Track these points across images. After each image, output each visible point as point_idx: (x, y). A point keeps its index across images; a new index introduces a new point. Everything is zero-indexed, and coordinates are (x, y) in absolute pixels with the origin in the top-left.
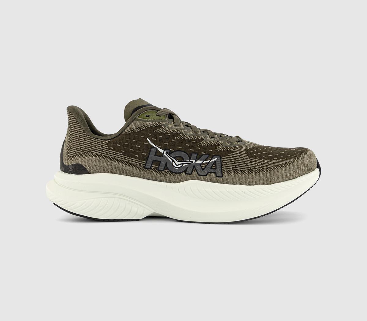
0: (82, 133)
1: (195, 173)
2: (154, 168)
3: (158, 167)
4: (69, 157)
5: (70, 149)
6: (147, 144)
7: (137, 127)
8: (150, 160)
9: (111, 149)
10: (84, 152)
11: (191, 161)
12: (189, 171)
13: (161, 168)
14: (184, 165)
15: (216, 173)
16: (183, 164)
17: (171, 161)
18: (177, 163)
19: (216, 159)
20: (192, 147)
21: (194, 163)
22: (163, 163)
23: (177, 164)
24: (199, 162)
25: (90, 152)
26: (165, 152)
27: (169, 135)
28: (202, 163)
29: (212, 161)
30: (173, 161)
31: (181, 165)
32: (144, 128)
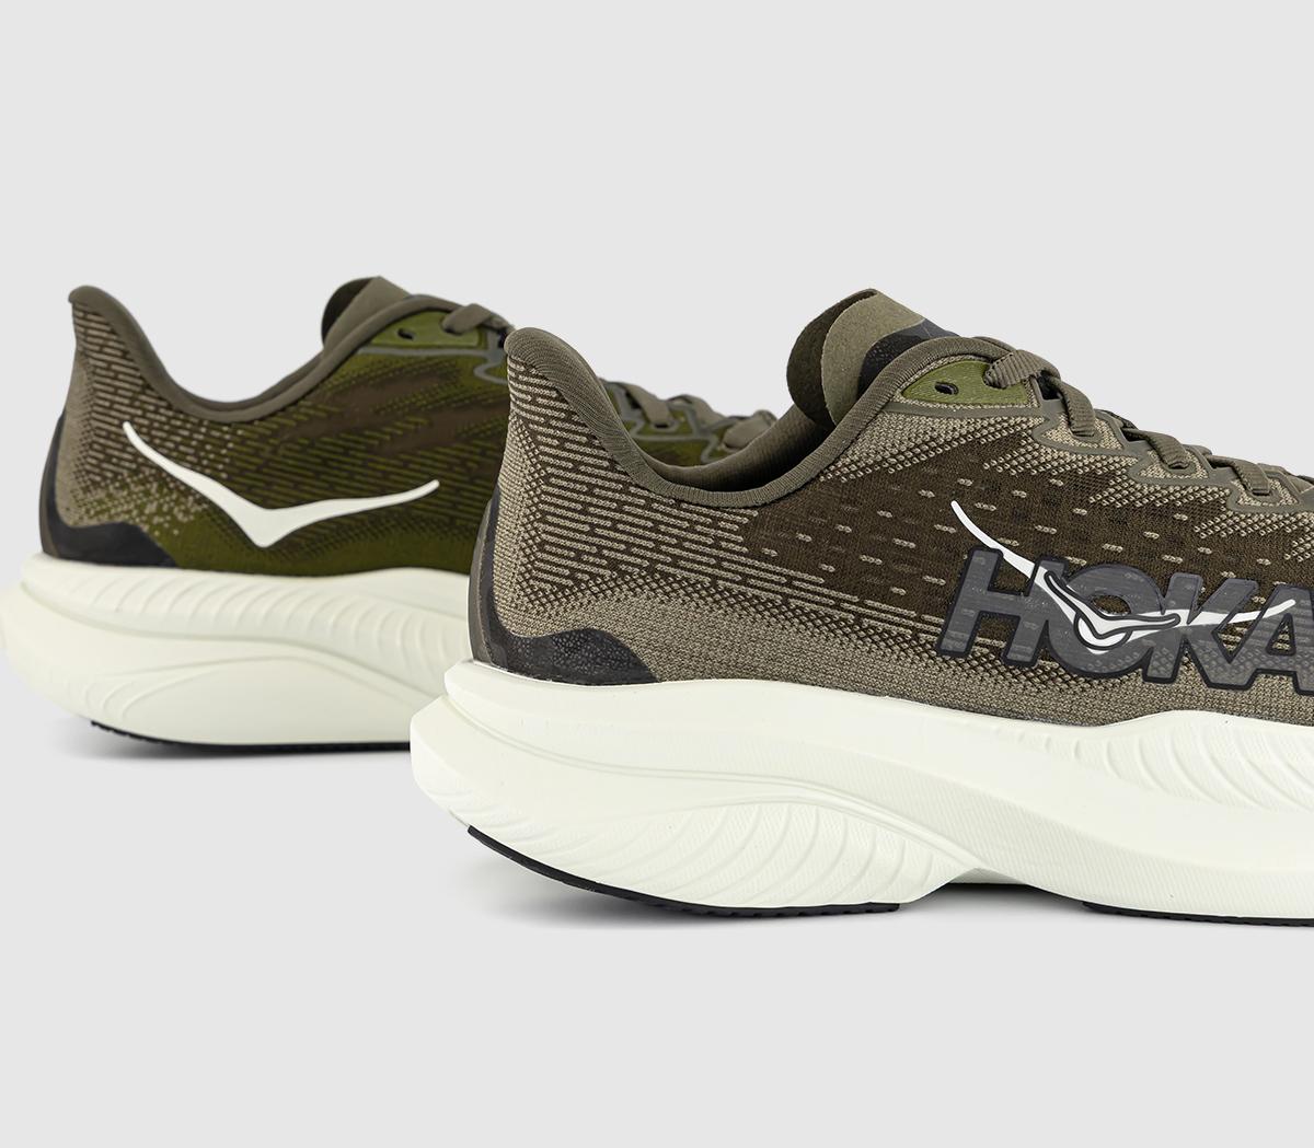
0: (603, 473)
1: (1188, 674)
2: (985, 651)
3: (1003, 645)
4: (535, 593)
5: (539, 555)
6: (952, 530)
7: (903, 448)
8: (966, 612)
9: (767, 559)
10: (622, 574)
11: (1168, 612)
12: (1160, 667)
13: (1022, 650)
14: (1136, 635)
15: (1293, 675)
16: (1129, 631)
17: (1070, 614)
18: (1103, 626)
19: (1291, 603)
20: (1175, 545)
21: (1183, 623)
22: (1030, 627)
23: (1101, 631)
24: (1208, 618)
25: (651, 571)
26: (1042, 571)
27: (1061, 484)
28: (1226, 628)
29: (1271, 612)
30: (1080, 615)
31: (1120, 636)
32: (934, 449)
